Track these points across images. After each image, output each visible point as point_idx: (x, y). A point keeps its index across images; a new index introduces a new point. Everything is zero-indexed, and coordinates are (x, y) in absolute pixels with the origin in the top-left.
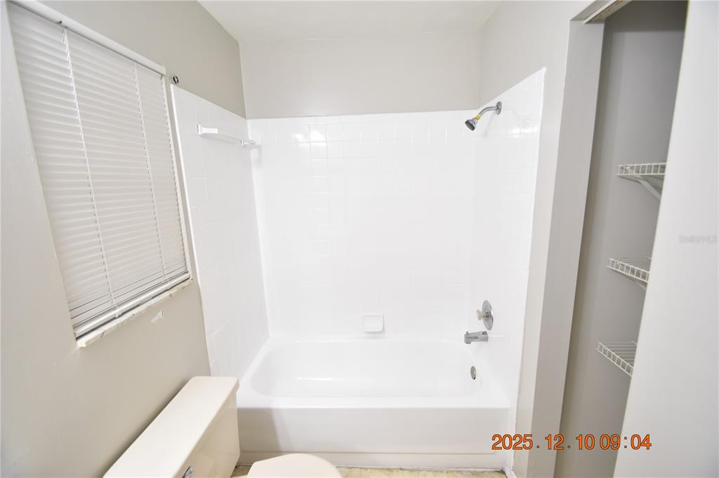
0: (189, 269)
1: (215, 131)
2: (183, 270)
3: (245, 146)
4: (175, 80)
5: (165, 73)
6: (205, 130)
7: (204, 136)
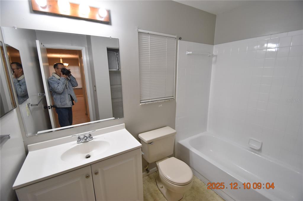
0: (174, 96)
1: (191, 53)
2: (172, 96)
3: (209, 56)
4: (180, 39)
5: (176, 37)
6: (189, 53)
7: (189, 54)
